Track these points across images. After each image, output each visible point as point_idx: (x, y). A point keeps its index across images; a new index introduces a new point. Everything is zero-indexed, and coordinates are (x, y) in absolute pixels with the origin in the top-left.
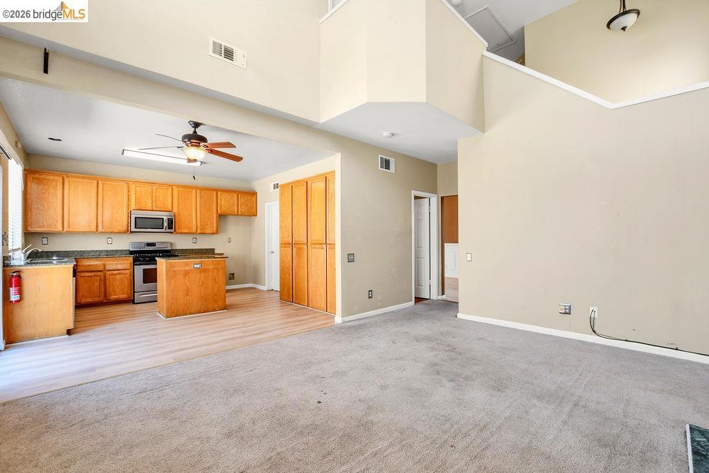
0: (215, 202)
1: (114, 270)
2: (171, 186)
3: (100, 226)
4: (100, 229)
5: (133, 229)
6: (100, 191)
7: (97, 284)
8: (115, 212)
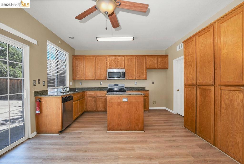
0: (145, 62)
1: (99, 97)
2: (124, 56)
3: (96, 77)
4: (96, 78)
5: (108, 78)
6: (96, 62)
7: (93, 103)
8: (101, 70)
